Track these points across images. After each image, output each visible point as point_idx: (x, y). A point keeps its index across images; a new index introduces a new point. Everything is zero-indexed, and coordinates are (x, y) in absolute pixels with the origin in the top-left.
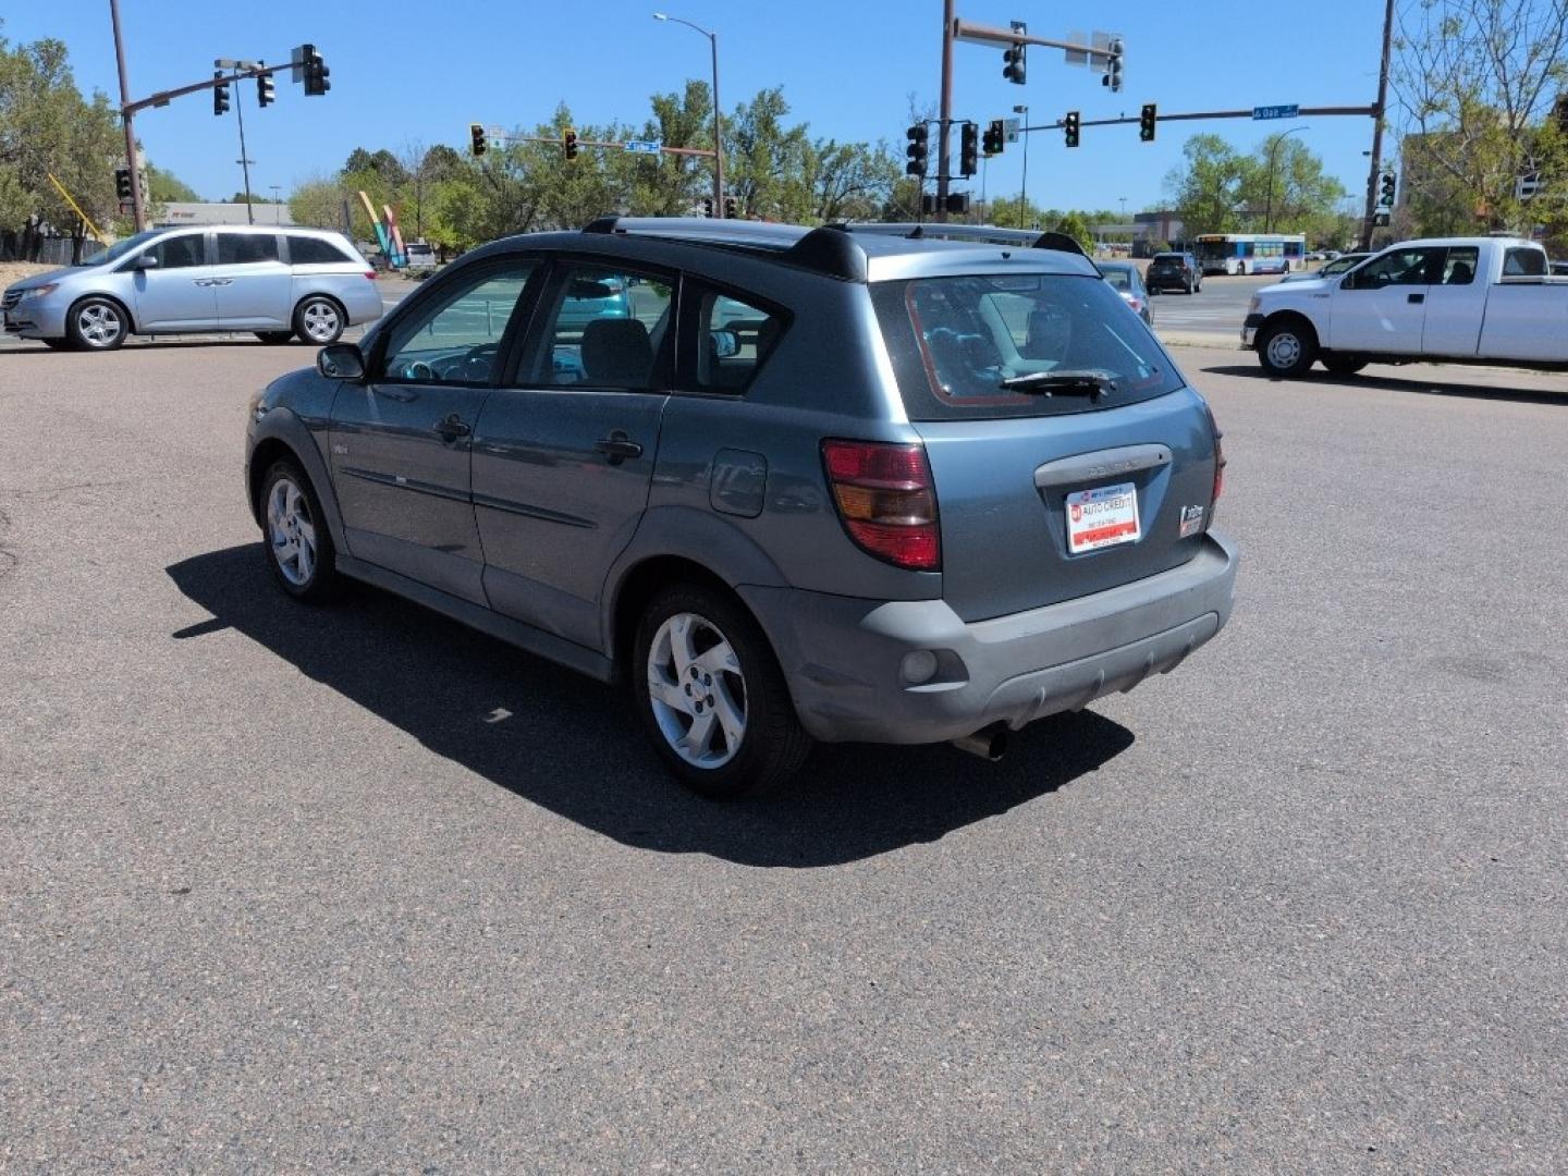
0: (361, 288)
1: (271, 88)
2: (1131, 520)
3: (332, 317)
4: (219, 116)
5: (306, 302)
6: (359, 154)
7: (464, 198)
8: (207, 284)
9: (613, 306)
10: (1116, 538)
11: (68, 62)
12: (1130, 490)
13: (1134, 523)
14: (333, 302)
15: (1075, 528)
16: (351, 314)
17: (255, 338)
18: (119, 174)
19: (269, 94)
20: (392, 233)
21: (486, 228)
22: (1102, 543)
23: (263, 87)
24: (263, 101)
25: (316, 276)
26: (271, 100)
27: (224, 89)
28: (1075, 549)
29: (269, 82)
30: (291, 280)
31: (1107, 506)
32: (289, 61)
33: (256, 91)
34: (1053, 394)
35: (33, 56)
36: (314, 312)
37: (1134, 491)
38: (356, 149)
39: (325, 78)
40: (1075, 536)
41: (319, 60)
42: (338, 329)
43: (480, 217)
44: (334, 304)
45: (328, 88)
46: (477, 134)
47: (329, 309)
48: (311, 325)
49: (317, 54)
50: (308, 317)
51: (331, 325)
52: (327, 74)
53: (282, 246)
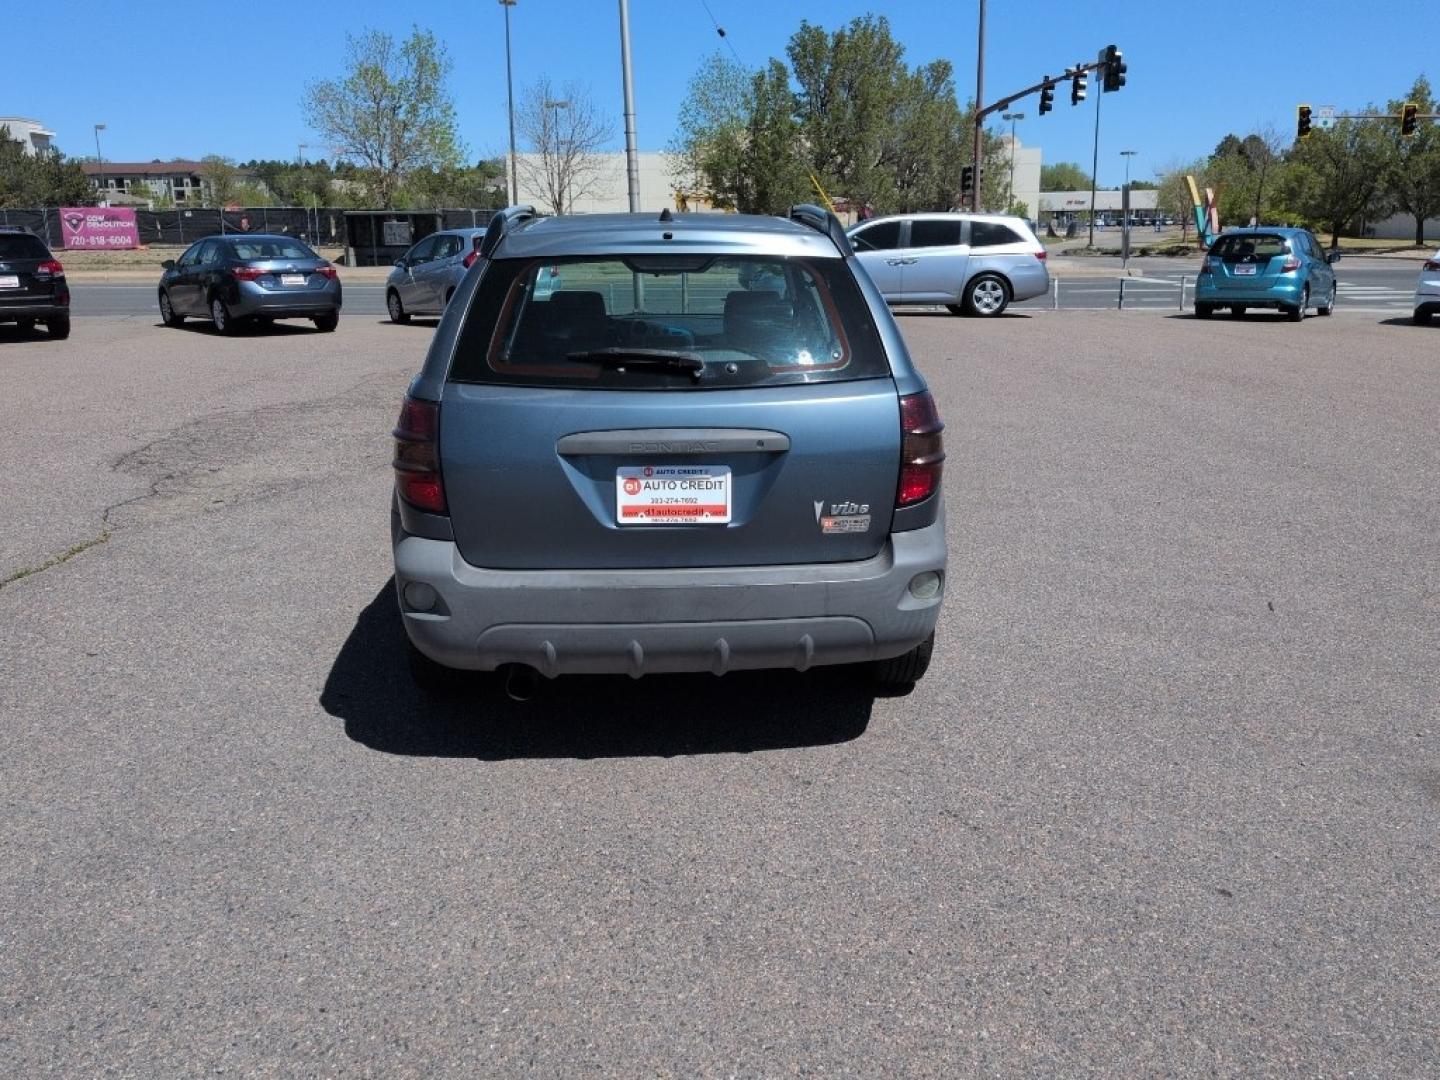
0: (1032, 267)
1: (1083, 87)
2: (723, 503)
3: (999, 292)
4: (1043, 116)
5: (979, 279)
6: (1230, 140)
7: (1300, 180)
8: (896, 264)
9: (1286, 282)
10: (693, 518)
11: (951, 78)
12: (724, 474)
13: (726, 506)
14: (1002, 279)
15: (623, 499)
16: (1016, 291)
17: (946, 310)
18: (966, 171)
19: (1081, 93)
20: (1210, 215)
21: (1317, 207)
22: (664, 520)
23: (1077, 87)
24: (1075, 98)
25: (992, 256)
26: (1082, 98)
27: (1050, 92)
28: (622, 520)
29: (1082, 82)
30: (966, 260)
31: (684, 485)
32: (1096, 62)
33: (1071, 90)
34: (627, 369)
35: (926, 74)
36: (983, 288)
37: (729, 475)
38: (1227, 135)
39: (1121, 75)
40: (624, 508)
41: (1119, 58)
42: (1003, 303)
43: (1312, 197)
44: (1002, 281)
45: (1123, 83)
46: (1305, 114)
47: (998, 286)
48: (979, 299)
49: (1118, 53)
50: (978, 292)
51: (997, 300)
52: (1124, 70)
53: (966, 229)
